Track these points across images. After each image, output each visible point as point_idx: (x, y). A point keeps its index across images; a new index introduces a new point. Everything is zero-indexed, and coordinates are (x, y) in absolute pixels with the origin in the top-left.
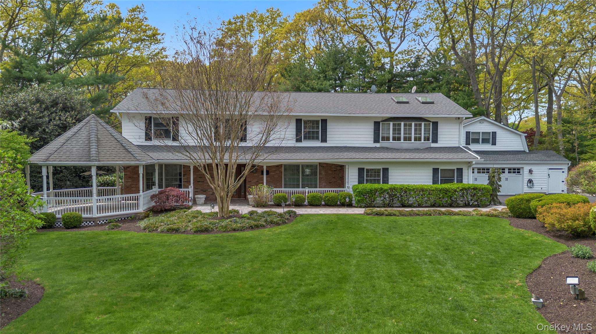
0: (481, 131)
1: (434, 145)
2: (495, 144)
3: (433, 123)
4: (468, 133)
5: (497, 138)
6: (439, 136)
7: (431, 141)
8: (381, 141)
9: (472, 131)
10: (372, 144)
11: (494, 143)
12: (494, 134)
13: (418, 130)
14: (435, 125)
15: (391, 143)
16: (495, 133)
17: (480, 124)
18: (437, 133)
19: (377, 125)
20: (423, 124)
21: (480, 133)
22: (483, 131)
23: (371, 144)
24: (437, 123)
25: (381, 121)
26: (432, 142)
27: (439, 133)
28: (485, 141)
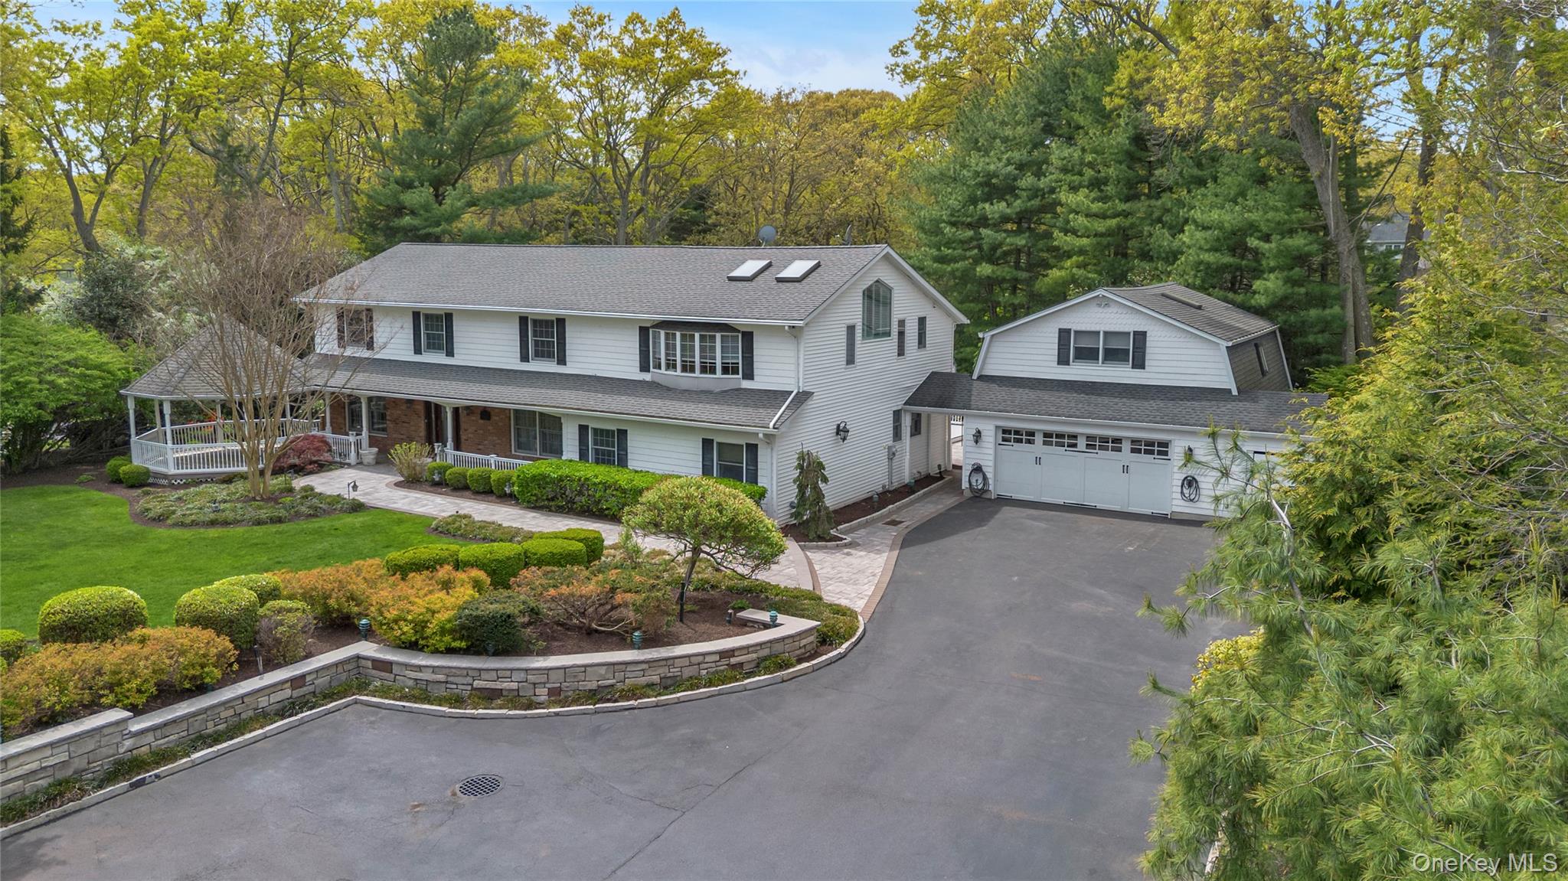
0: (1102, 328)
1: (746, 384)
2: (1142, 367)
3: (744, 334)
4: (1064, 334)
5: (1148, 350)
6: (755, 365)
7: (740, 376)
8: (651, 369)
9: (1075, 327)
10: (636, 374)
11: (1139, 364)
12: (1141, 337)
13: (707, 350)
14: (748, 337)
15: (663, 375)
16: (1144, 334)
17: (1101, 310)
18: (752, 357)
19: (644, 331)
20: (718, 336)
21: (1098, 333)
22: (1107, 329)
23: (632, 372)
24: (751, 334)
25: (653, 327)
26: (744, 378)
27: (755, 359)
28: (1114, 355)
